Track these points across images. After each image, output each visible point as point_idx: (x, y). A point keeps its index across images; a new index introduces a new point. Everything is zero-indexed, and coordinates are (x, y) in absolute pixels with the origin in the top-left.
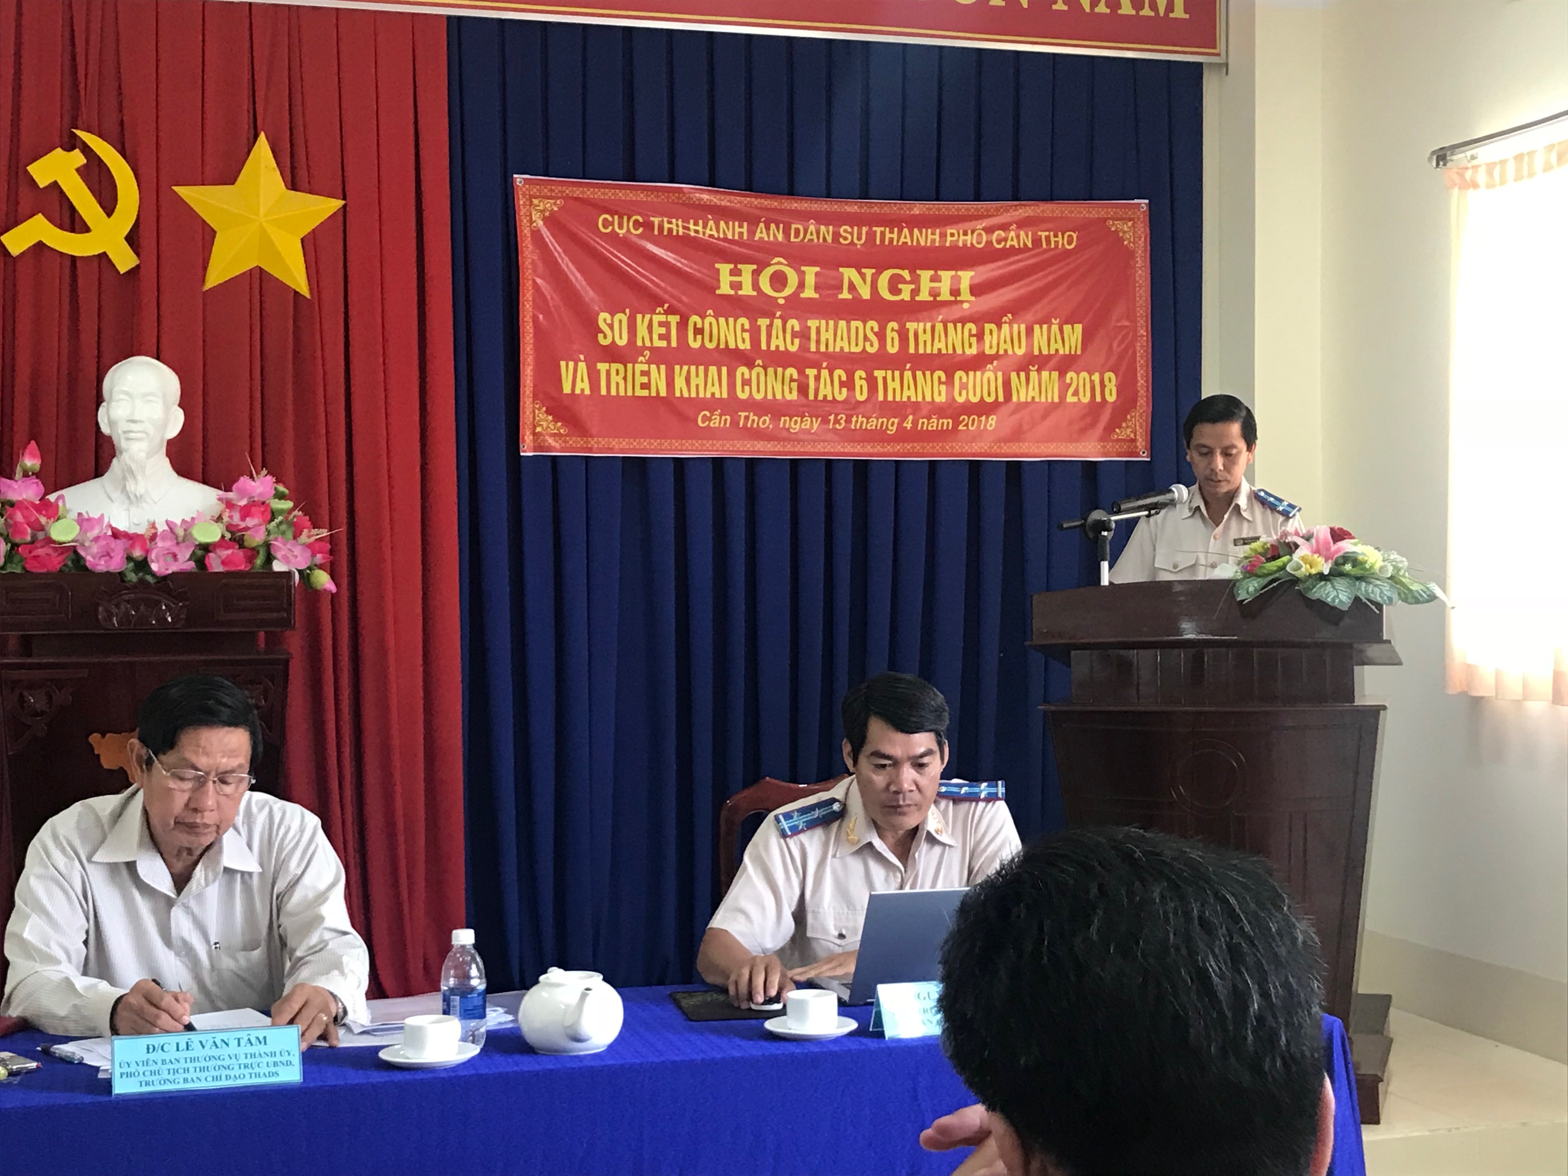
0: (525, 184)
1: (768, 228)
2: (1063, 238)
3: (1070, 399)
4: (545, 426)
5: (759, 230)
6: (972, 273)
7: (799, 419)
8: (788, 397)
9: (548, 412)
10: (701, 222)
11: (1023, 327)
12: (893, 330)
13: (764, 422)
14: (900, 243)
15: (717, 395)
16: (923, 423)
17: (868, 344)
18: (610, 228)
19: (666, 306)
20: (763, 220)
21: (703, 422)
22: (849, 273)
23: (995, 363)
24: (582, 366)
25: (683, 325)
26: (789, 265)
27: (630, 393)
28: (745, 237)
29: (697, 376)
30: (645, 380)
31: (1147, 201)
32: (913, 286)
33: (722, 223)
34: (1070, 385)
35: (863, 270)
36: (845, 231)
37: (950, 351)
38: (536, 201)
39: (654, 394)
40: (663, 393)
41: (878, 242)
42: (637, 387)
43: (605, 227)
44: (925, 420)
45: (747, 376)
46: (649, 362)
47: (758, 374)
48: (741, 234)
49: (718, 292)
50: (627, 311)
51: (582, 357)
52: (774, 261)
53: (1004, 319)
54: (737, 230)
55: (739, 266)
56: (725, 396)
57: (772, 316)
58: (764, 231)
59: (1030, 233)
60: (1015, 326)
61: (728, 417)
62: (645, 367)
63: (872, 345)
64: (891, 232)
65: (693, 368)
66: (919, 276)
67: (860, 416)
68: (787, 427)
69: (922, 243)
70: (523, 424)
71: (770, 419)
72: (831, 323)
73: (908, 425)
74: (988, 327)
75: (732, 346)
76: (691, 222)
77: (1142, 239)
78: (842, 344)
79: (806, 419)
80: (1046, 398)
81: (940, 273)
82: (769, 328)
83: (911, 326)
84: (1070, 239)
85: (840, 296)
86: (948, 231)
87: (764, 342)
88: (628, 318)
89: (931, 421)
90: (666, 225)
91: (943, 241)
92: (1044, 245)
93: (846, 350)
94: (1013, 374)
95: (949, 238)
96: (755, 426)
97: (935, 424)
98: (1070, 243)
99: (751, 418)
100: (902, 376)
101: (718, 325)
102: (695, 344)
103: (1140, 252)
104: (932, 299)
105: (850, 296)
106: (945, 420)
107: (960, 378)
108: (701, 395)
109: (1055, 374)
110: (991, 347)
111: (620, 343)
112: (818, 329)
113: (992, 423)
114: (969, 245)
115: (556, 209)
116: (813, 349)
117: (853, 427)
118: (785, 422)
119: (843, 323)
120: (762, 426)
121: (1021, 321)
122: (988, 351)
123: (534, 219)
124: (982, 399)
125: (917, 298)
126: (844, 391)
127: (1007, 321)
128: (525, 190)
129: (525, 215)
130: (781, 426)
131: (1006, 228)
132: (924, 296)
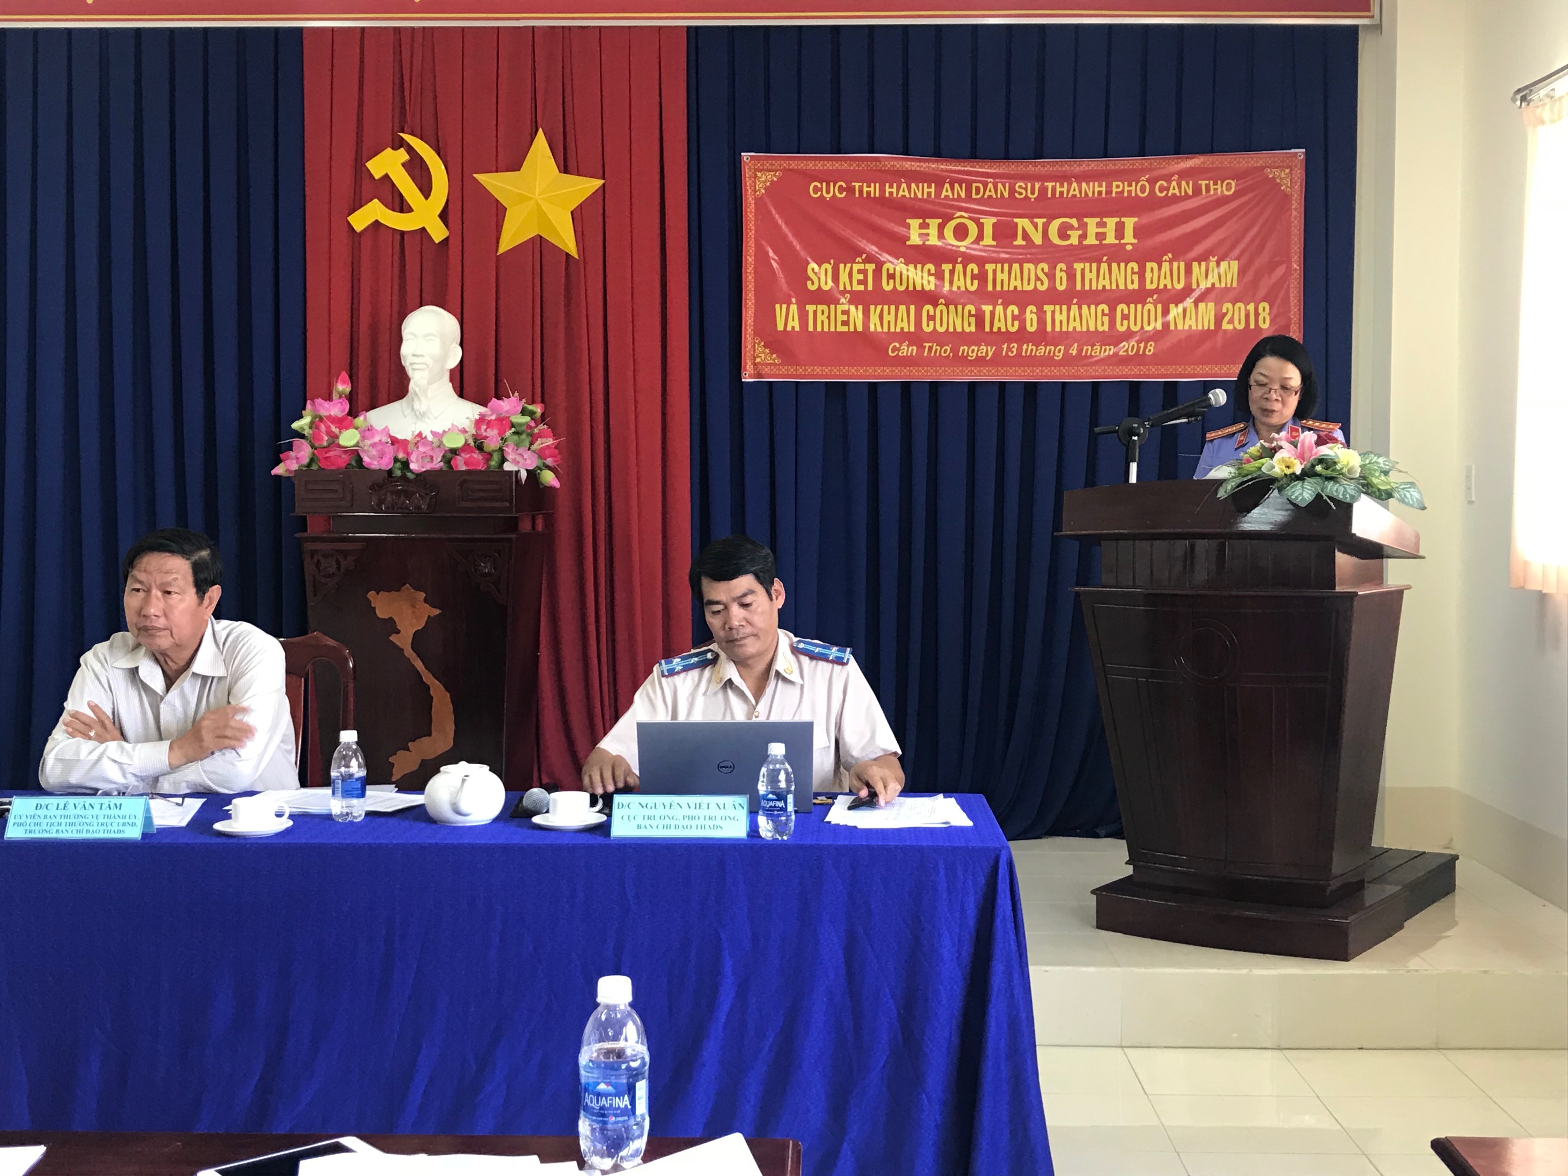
0: (751, 160)
1: (952, 189)
2: (1222, 186)
3: (1226, 326)
4: (763, 358)
5: (945, 190)
6: (1136, 219)
7: (976, 348)
8: (967, 329)
9: (765, 346)
10: (895, 185)
11: (1182, 264)
12: (1061, 270)
13: (945, 351)
14: (1070, 196)
15: (906, 330)
16: (1087, 349)
17: (1039, 283)
18: (819, 193)
19: (864, 256)
20: (948, 180)
21: (893, 352)
22: (1023, 223)
23: (1155, 296)
24: (794, 308)
25: (878, 272)
26: (970, 218)
27: (833, 329)
28: (933, 196)
29: (889, 314)
30: (845, 318)
31: (1304, 150)
32: (1080, 232)
33: (913, 185)
34: (1225, 314)
35: (1035, 220)
36: (1020, 187)
37: (1114, 287)
38: (759, 174)
39: (852, 329)
40: (860, 328)
41: (1049, 195)
42: (839, 323)
43: (815, 193)
44: (1090, 348)
45: (932, 313)
46: (850, 302)
47: (941, 311)
48: (929, 194)
49: (908, 243)
50: (832, 261)
51: (794, 300)
52: (956, 216)
53: (1165, 258)
54: (926, 190)
55: (927, 221)
56: (912, 329)
57: (954, 262)
58: (949, 190)
59: (1191, 183)
60: (1175, 264)
61: (915, 348)
62: (845, 307)
63: (1042, 284)
64: (1062, 186)
65: (886, 307)
66: (1086, 224)
67: (1030, 344)
68: (965, 354)
69: (1090, 195)
70: (745, 356)
71: (951, 348)
72: (1006, 266)
73: (1074, 352)
74: (1149, 265)
75: (919, 288)
76: (887, 185)
77: (1299, 184)
78: (1015, 283)
79: (982, 347)
80: (1203, 326)
81: (1105, 220)
82: (952, 272)
83: (1078, 266)
84: (1229, 186)
85: (1015, 243)
86: (1115, 184)
87: (947, 284)
88: (832, 268)
89: (1095, 348)
90: (865, 189)
91: (1109, 192)
92: (1204, 193)
93: (1019, 288)
94: (1172, 306)
95: (1115, 190)
96: (938, 354)
97: (1098, 351)
98: (1228, 189)
99: (934, 348)
100: (1069, 310)
101: (908, 270)
102: (887, 287)
103: (1296, 195)
104: (1098, 242)
105: (1024, 243)
106: (1108, 347)
107: (1122, 310)
108: (892, 330)
109: (1211, 305)
110: (1152, 282)
111: (826, 288)
112: (994, 272)
113: (1151, 349)
114: (1133, 195)
115: (775, 179)
116: (990, 288)
117: (1024, 354)
118: (964, 350)
119: (1016, 266)
120: (943, 354)
121: (1182, 259)
122: (1149, 286)
123: (757, 188)
124: (1142, 327)
125: (1085, 243)
126: (1016, 323)
127: (1168, 259)
128: (750, 165)
129: (751, 186)
130: (960, 354)
131: (1168, 178)
132: (1091, 240)
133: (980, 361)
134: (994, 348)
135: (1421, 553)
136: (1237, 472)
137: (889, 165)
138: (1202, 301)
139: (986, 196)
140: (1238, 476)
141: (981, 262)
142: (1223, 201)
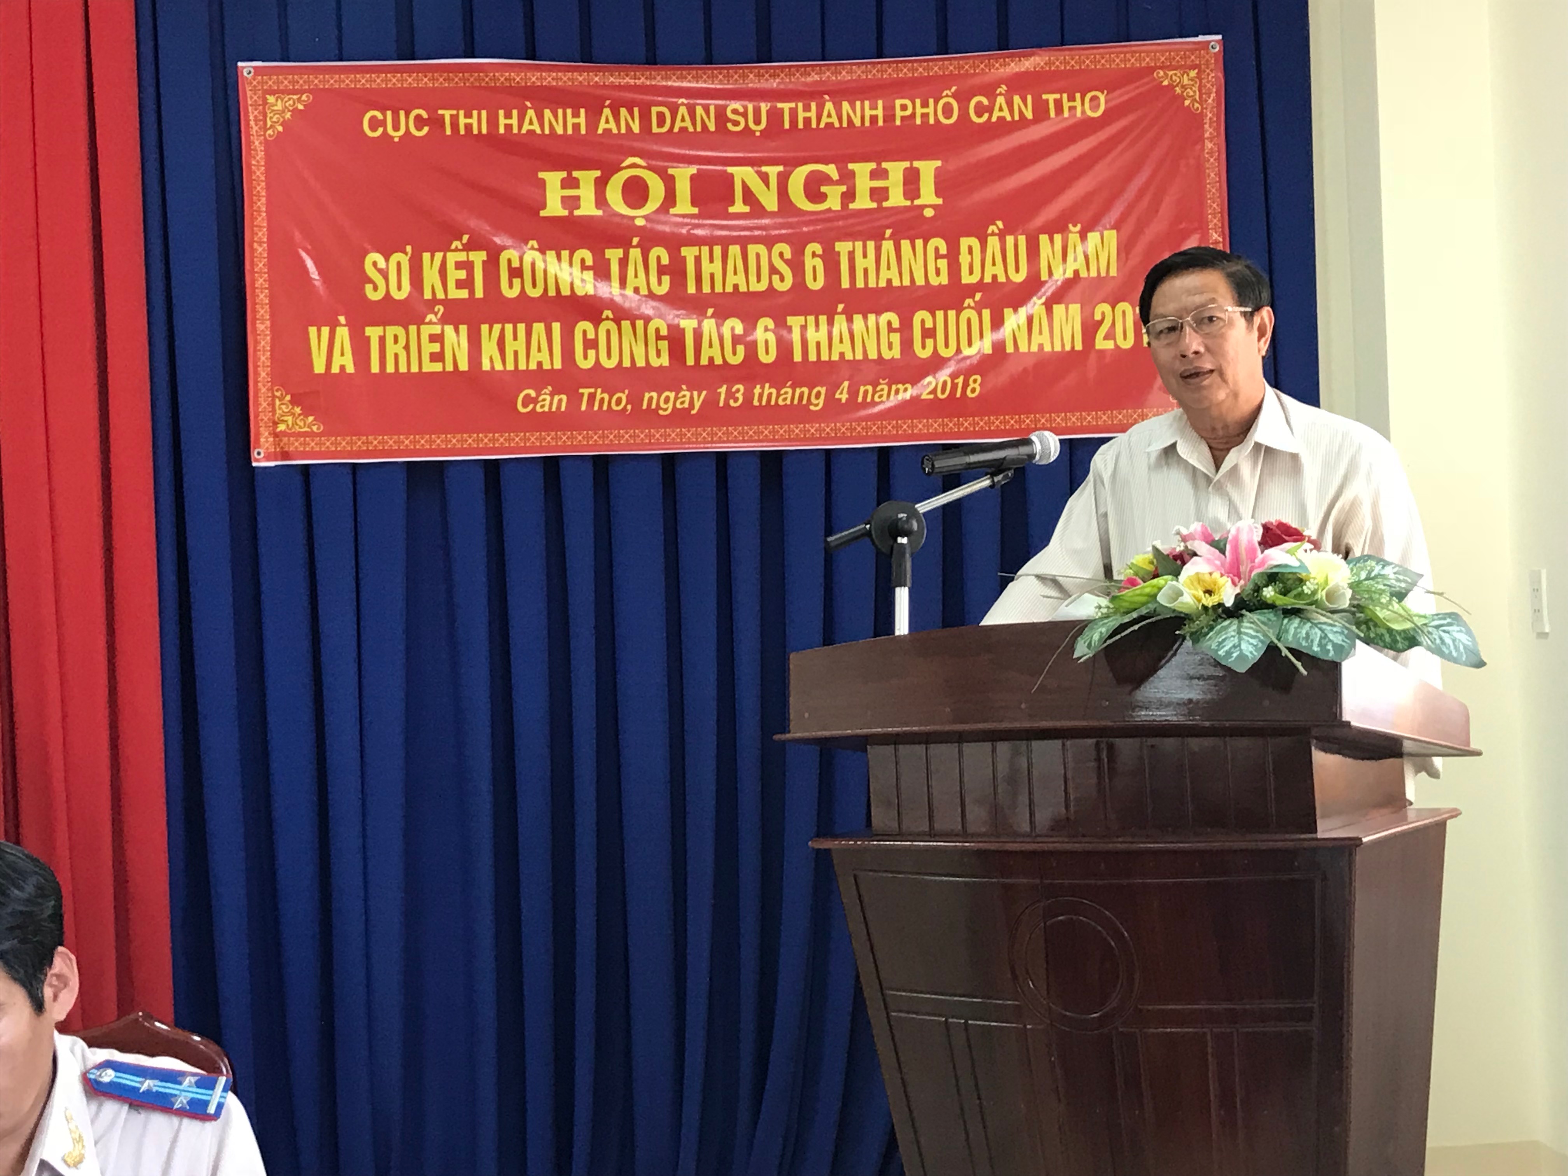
0: (255, 74)
1: (616, 115)
2: (1083, 103)
3: (1101, 343)
4: (290, 423)
5: (603, 119)
6: (939, 163)
7: (672, 395)
8: (655, 362)
9: (294, 402)
10: (515, 113)
11: (1022, 239)
12: (814, 255)
13: (619, 401)
14: (822, 125)
15: (546, 365)
16: (866, 392)
17: (776, 278)
18: (381, 130)
19: (465, 238)
20: (608, 102)
21: (525, 405)
22: (742, 174)
23: (978, 296)
24: (343, 333)
25: (491, 266)
26: (649, 168)
27: (415, 369)
28: (583, 131)
29: (515, 338)
30: (436, 348)
31: (1220, 37)
32: (844, 188)
33: (547, 113)
34: (1100, 322)
35: (764, 169)
36: (735, 111)
37: (907, 282)
38: (271, 99)
39: (450, 368)
40: (464, 366)
41: (787, 126)
42: (426, 358)
43: (373, 128)
44: (870, 388)
45: (591, 335)
46: (444, 321)
47: (608, 332)
48: (576, 127)
49: (543, 213)
50: (409, 248)
51: (342, 319)
52: (624, 165)
53: (992, 228)
54: (571, 121)
55: (575, 174)
56: (558, 365)
57: (626, 245)
58: (611, 119)
59: (1029, 98)
60: (1010, 240)
61: (564, 397)
62: (437, 329)
63: (782, 279)
64: (807, 108)
65: (509, 327)
66: (852, 174)
67: (767, 385)
68: (654, 406)
69: (857, 122)
70: (257, 423)
71: (627, 397)
72: (717, 250)
73: (843, 396)
74: (965, 242)
75: (566, 292)
76: (501, 113)
77: (1213, 95)
78: (736, 279)
79: (683, 393)
80: (1063, 345)
81: (884, 165)
82: (624, 263)
83: (843, 247)
84: (1095, 103)
85: (731, 210)
86: (898, 103)
87: (615, 283)
88: (410, 260)
89: (879, 388)
90: (462, 121)
91: (889, 117)
92: (1052, 114)
93: (743, 288)
94: (1008, 311)
95: (899, 113)
96: (605, 408)
97: (885, 392)
98: (1095, 106)
99: (598, 397)
100: (831, 323)
101: (545, 261)
102: (510, 292)
103: (1210, 115)
104: (874, 205)
105: (747, 209)
106: (900, 386)
107: (923, 322)
108: (522, 366)
109: (1075, 309)
110: (971, 273)
111: (400, 295)
112: (698, 260)
113: (975, 387)
114: (932, 121)
115: (301, 107)
116: (691, 289)
117: (756, 403)
118: (651, 399)
119: (735, 250)
120: (614, 407)
121: (1020, 231)
122: (967, 279)
123: (269, 124)
124: (959, 351)
125: (852, 206)
126: (741, 349)
127: (997, 231)
128: (255, 83)
129: (256, 120)
130: (645, 406)
131: (989, 91)
132: (863, 202)
133: (681, 417)
134: (704, 393)
135: (1474, 746)
136: (1112, 606)
137: (502, 78)
138: (1058, 302)
139: (676, 130)
140: (1115, 613)
141: (674, 244)
142: (1087, 126)
